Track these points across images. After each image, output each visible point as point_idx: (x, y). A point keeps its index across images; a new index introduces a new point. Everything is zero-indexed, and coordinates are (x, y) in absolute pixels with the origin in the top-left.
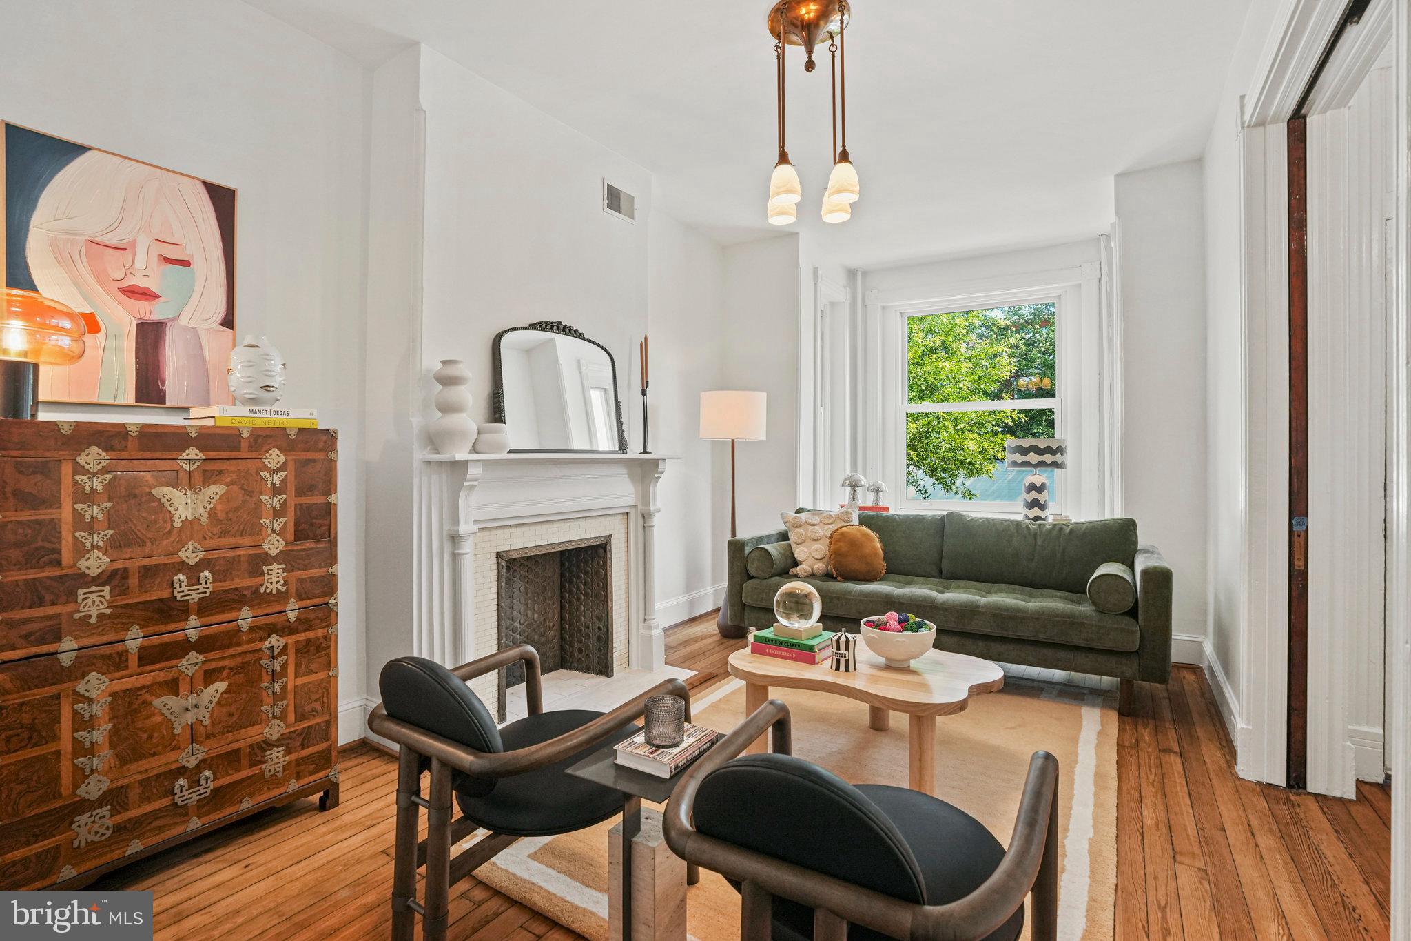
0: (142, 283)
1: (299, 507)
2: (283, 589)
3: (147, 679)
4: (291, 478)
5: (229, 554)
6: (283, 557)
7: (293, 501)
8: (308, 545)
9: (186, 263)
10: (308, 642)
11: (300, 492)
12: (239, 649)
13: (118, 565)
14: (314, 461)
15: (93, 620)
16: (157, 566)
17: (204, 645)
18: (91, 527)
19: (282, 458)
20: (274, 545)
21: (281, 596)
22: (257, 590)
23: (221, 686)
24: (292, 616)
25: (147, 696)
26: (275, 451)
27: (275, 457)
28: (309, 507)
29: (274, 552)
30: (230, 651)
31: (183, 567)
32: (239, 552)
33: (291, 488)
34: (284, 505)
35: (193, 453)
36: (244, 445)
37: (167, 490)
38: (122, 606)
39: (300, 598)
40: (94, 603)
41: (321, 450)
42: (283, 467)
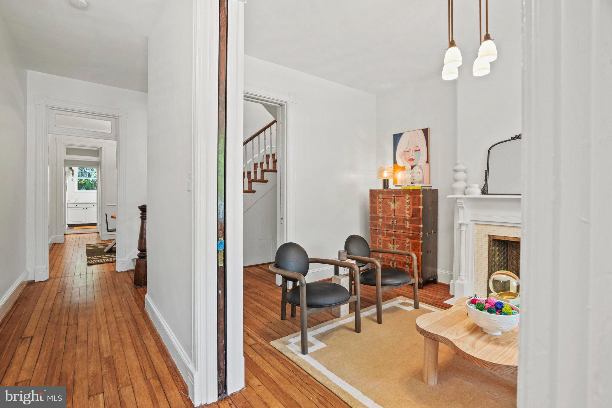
0: (411, 157)
1: (413, 208)
2: (409, 228)
3: (387, 239)
4: (411, 201)
5: (399, 217)
6: (409, 220)
7: (411, 207)
8: (415, 218)
9: (419, 150)
10: (414, 243)
11: (413, 205)
12: (401, 239)
13: (383, 216)
14: (416, 197)
15: (380, 225)
16: (389, 217)
17: (395, 235)
18: (380, 208)
19: (409, 196)
20: (408, 217)
21: (409, 229)
22: (404, 227)
23: (398, 246)
24: (411, 235)
25: (387, 242)
26: (408, 195)
27: (408, 196)
28: (415, 209)
29: (407, 219)
30: (399, 239)
31: (392, 218)
32: (401, 217)
33: (411, 204)
34: (410, 207)
35: (393, 195)
36: (402, 193)
37: (390, 202)
38: (384, 224)
39: (413, 231)
40: (381, 222)
41: (417, 194)
42: (409, 199)
